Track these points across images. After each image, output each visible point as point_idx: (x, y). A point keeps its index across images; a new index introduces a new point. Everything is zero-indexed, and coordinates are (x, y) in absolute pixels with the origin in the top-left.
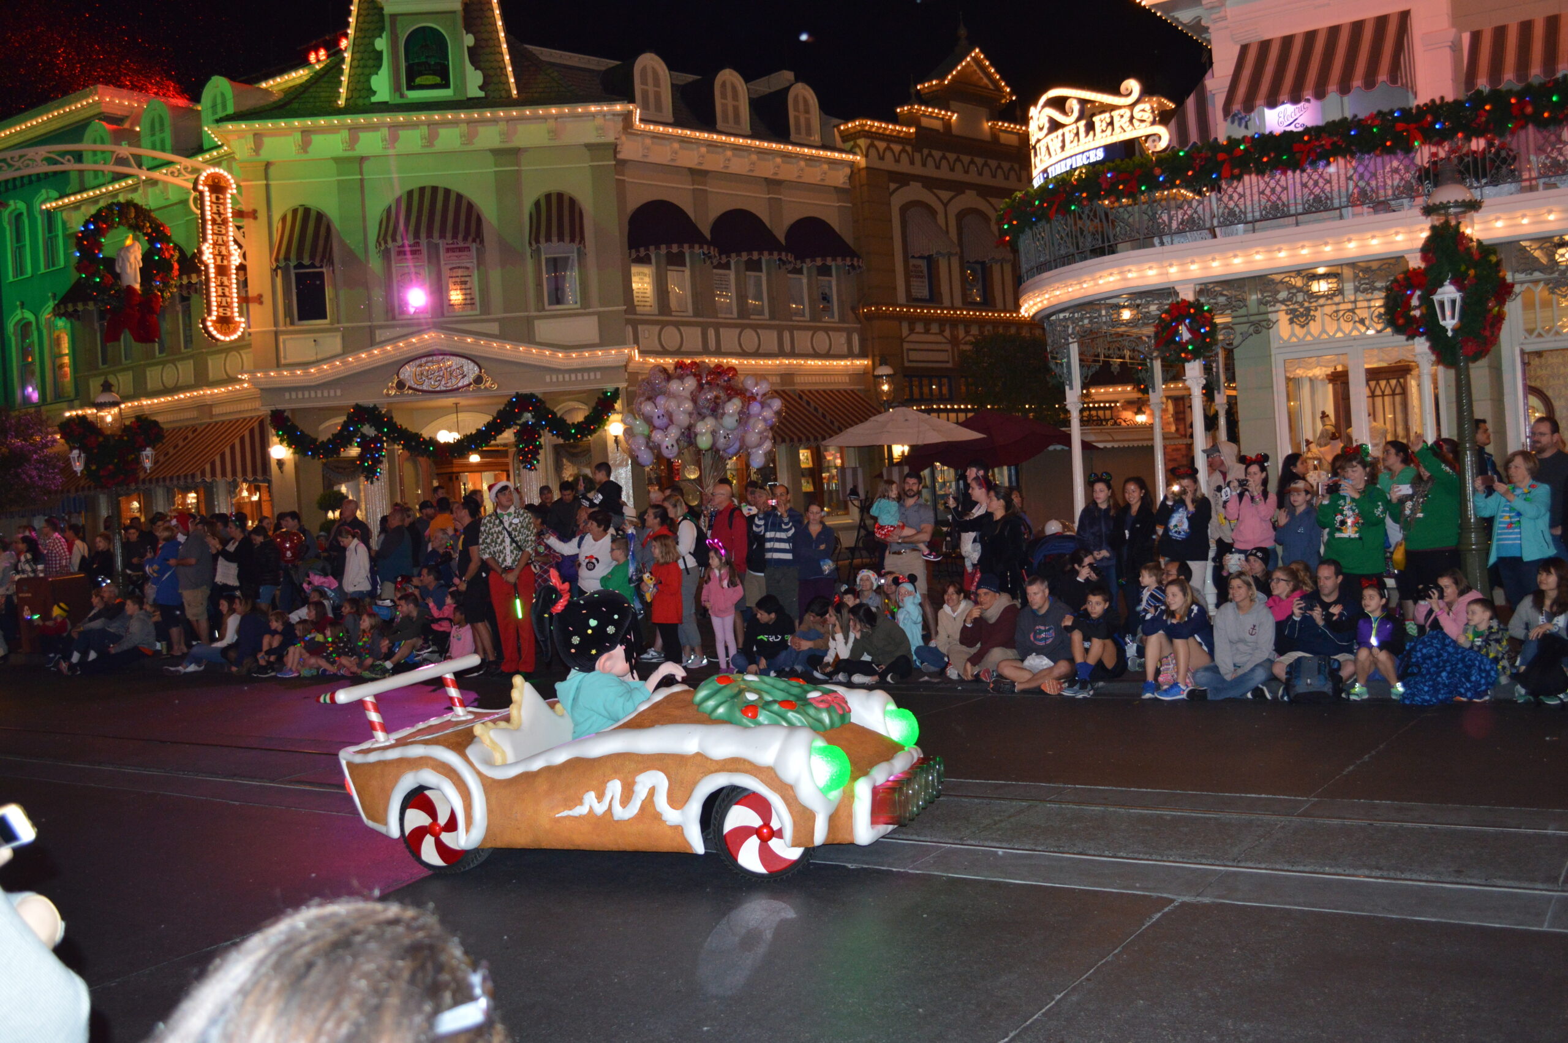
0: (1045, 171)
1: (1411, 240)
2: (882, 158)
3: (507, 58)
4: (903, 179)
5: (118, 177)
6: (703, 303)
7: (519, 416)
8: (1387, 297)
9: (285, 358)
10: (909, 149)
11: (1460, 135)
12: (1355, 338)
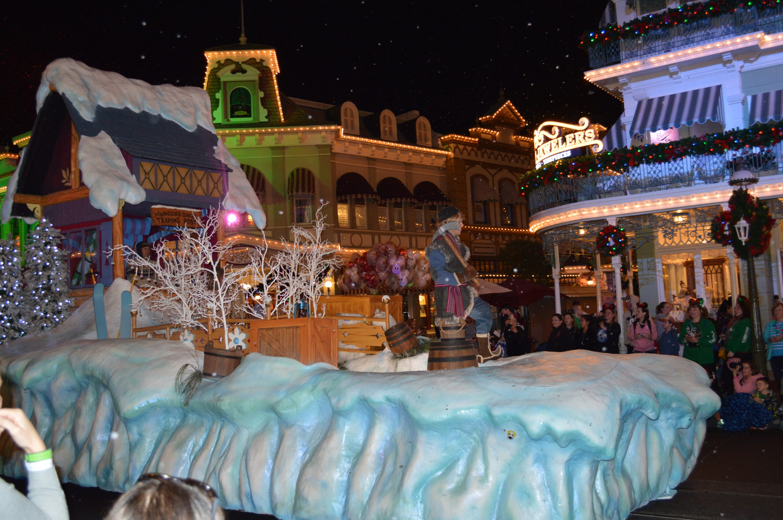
0: (542, 161)
1: (723, 197)
2: (462, 153)
3: (279, 103)
4: (472, 163)
6: (372, 222)
8: (712, 225)
10: (475, 149)
11: (747, 146)
12: (697, 245)
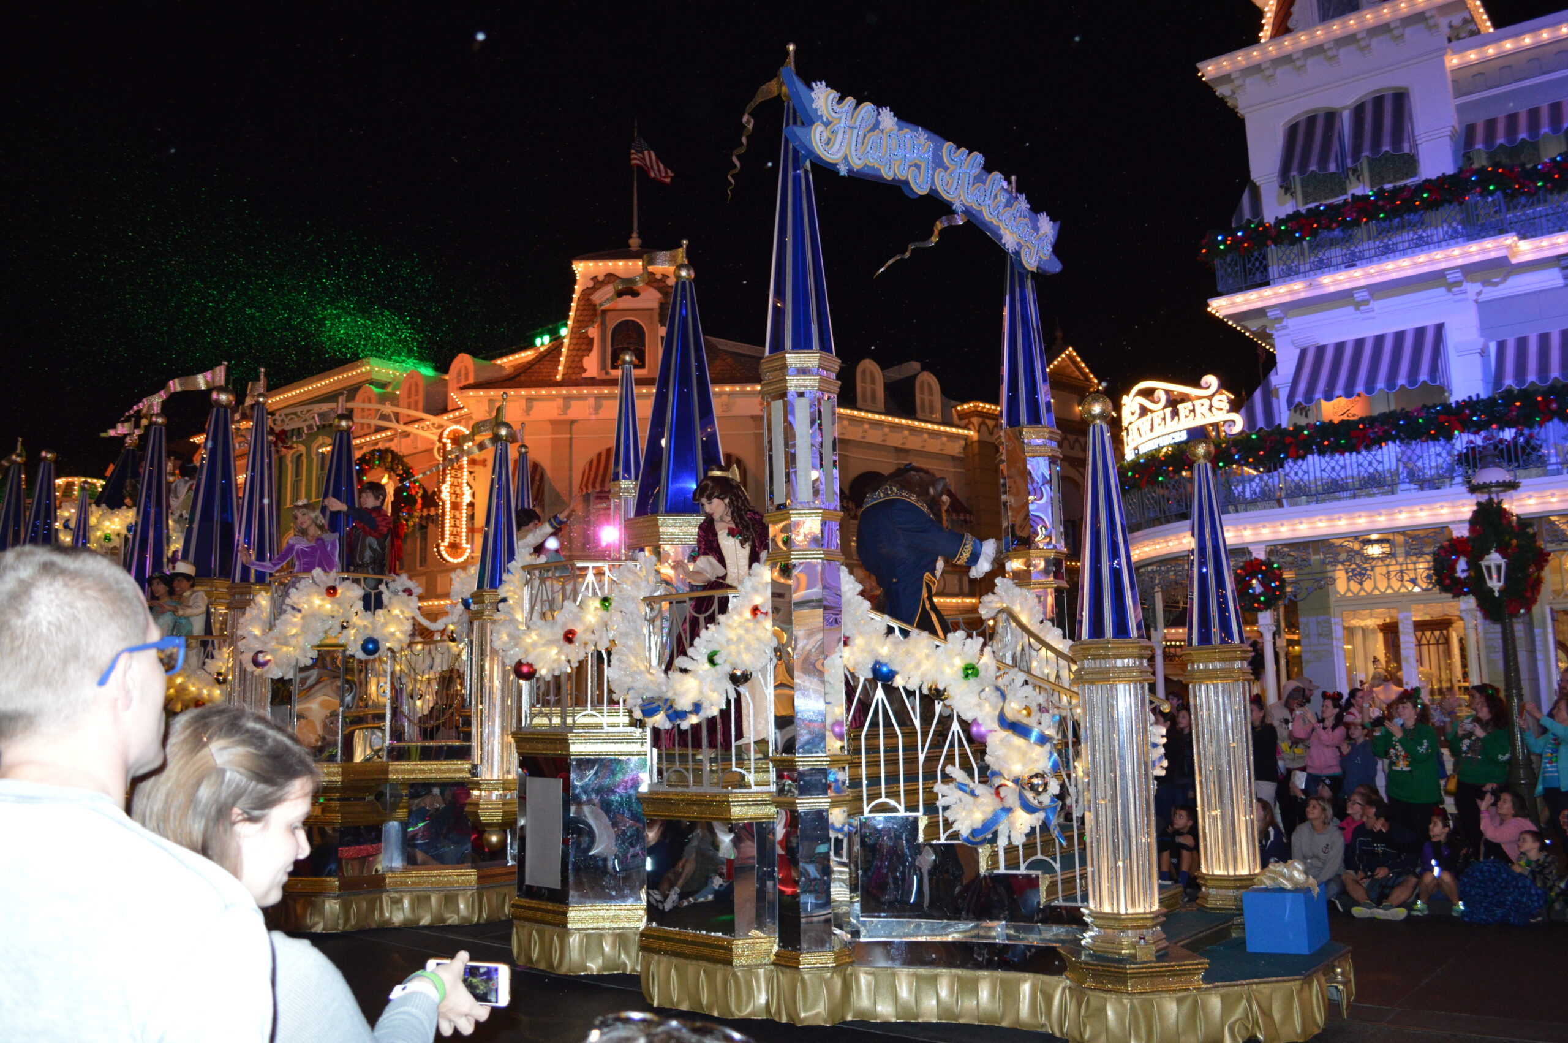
0: (1136, 448)
1: (1454, 513)
2: (992, 433)
5: (379, 429)
8: (1435, 560)
11: (1494, 426)
12: (1403, 595)
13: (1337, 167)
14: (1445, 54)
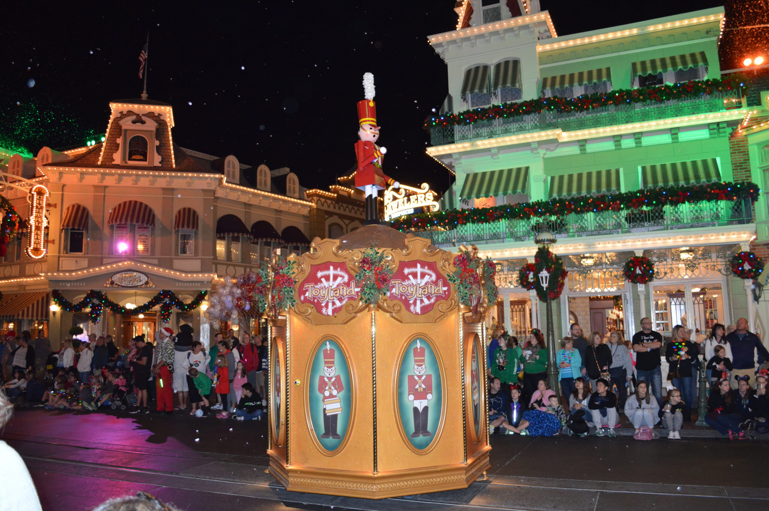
0: (390, 216)
1: (529, 252)
2: (323, 205)
3: (172, 152)
4: (331, 214)
6: (245, 258)
7: (163, 299)
8: (520, 273)
9: (62, 268)
10: (334, 202)
11: (548, 214)
12: (506, 289)
13: (487, 91)
14: (536, 45)
